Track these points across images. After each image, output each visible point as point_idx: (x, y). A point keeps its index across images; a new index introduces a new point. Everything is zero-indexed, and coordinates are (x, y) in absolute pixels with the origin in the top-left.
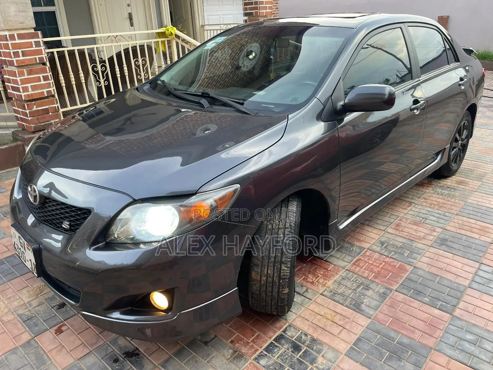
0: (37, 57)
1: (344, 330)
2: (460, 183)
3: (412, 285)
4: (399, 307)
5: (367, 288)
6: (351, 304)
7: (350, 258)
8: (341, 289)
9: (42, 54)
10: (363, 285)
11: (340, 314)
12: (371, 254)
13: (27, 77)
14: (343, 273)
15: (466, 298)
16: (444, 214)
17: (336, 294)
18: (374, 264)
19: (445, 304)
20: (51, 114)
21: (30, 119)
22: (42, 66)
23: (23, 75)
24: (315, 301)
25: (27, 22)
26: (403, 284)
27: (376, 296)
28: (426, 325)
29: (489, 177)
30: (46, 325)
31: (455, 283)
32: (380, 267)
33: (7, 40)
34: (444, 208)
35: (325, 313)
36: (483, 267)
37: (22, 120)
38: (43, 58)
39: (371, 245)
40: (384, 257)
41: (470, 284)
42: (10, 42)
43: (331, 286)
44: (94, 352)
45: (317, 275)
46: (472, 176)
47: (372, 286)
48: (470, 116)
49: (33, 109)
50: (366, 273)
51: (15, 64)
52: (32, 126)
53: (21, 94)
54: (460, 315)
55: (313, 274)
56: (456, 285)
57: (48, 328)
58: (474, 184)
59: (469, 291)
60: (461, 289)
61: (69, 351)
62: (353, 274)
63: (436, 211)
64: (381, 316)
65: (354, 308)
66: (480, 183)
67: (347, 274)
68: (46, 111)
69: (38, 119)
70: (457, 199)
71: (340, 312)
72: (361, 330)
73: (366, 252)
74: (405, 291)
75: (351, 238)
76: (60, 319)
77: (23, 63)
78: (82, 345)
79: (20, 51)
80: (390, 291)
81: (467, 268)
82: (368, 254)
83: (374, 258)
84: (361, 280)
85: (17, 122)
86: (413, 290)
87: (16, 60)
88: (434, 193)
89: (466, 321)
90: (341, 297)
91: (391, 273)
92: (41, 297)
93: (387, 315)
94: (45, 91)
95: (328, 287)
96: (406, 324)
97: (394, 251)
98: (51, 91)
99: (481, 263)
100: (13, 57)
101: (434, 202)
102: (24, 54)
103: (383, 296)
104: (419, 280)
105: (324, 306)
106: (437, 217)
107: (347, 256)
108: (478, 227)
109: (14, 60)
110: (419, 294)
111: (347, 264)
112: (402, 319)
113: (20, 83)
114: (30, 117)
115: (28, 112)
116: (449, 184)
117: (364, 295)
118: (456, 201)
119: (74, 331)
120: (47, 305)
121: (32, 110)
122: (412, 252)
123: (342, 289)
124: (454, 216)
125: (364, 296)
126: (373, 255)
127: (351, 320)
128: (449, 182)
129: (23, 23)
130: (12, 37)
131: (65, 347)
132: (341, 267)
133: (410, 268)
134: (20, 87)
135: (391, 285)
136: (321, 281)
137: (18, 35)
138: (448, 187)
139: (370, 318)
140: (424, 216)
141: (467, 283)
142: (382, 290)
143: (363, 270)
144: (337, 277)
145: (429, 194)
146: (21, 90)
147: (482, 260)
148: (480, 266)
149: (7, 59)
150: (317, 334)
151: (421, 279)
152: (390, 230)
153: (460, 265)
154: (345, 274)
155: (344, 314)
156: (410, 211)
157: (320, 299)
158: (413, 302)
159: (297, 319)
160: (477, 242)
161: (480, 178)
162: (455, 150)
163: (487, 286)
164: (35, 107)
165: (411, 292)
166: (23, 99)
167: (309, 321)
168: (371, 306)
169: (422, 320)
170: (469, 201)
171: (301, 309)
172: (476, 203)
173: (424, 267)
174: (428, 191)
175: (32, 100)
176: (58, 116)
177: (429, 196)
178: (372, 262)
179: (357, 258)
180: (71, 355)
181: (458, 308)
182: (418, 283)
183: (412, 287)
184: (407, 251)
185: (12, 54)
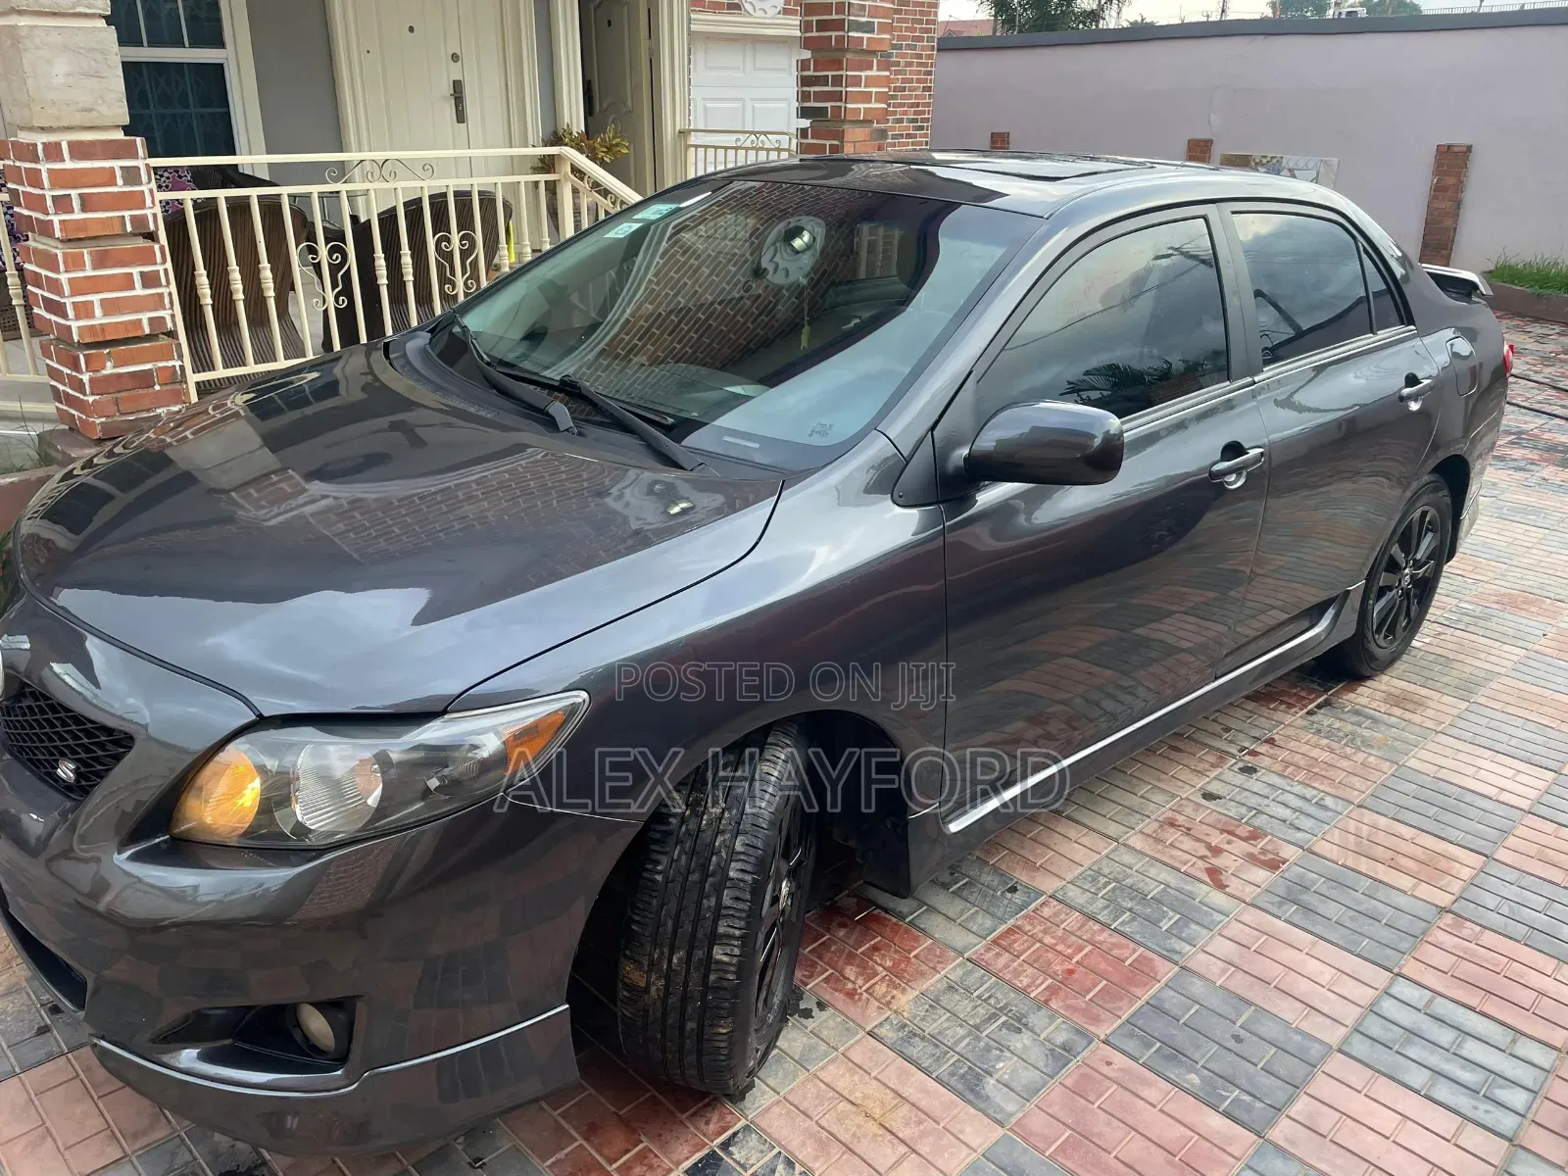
0: (127, 214)
1: (913, 1155)
2: (1399, 700)
3: (1158, 1026)
4: (1101, 1096)
5: (1018, 1024)
6: (952, 1074)
7: (988, 922)
8: (935, 1020)
9: (143, 206)
10: (1006, 1015)
11: (913, 1105)
12: (1056, 914)
13: (89, 272)
14: (955, 968)
15: (1321, 1086)
16: (1322, 799)
17: (915, 1035)
18: (1058, 948)
19: (1247, 1098)
20: (157, 388)
21: (91, 399)
22: (141, 243)
23: (81, 266)
24: (848, 1054)
25: (104, 109)
26: (1132, 1020)
27: (1037, 1055)
28: (1172, 1164)
29: (1500, 687)
30: (13, 1060)
31: (1298, 1031)
32: (1075, 960)
33: (36, 160)
34: (1326, 782)
35: (866, 1097)
36: (1403, 989)
37: (70, 401)
38: (144, 218)
39: (1064, 883)
40: (1097, 927)
41: (1346, 1040)
42: (44, 167)
43: (906, 1007)
44: (134, 1159)
45: (873, 968)
46: (1444, 679)
47: (1037, 1019)
48: (1446, 492)
49: (104, 372)
50: (1026, 977)
51: (58, 234)
52: (98, 421)
53: (68, 323)
54: (1287, 1140)
55: (858, 966)
56: (1298, 1038)
57: (18, 1070)
58: (1444, 705)
59: (1337, 1064)
60: (1313, 1052)
61: (62, 1149)
62: (983, 976)
63: (1298, 789)
64: (1038, 1122)
65: (960, 1087)
66: (1464, 705)
67: (968, 973)
68: (144, 379)
69: (116, 402)
70: (1373, 752)
71: (913, 1099)
72: (964, 1160)
73: (1041, 906)
74: (1131, 1046)
75: (1007, 858)
76: (60, 1046)
77: (78, 230)
78: (102, 1135)
79: (74, 193)
80: (1085, 1042)
81: (1349, 988)
82: (1046, 912)
83: (1062, 926)
84: (1005, 995)
85: (57, 404)
86: (1158, 1044)
87: (62, 222)
88: (1305, 729)
89: (1302, 1161)
90: (930, 1049)
91: (1105, 982)
92: (16, 969)
93: (1058, 1120)
94: (145, 317)
95: (895, 1012)
96: (1110, 1153)
97: (1130, 910)
98: (163, 318)
99: (1399, 975)
100: (51, 210)
101: (1297, 758)
102: (87, 203)
103: (1061, 1055)
104: (1183, 1016)
105: (869, 1074)
106: (1295, 810)
107: (981, 913)
108: (1419, 852)
109: (56, 219)
110: (1176, 1057)
111: (972, 939)
112: (1100, 1135)
113: (67, 290)
114: (92, 394)
115: (86, 378)
116: (1363, 700)
117: (1002, 1047)
118: (1372, 759)
119: (89, 1086)
120: (30, 998)
121: (98, 375)
122: (1186, 919)
123: (939, 1022)
124: (1351, 811)
125: (1002, 1051)
126: (1063, 916)
127: (942, 1125)
128: (1365, 695)
129: (90, 110)
130: (53, 152)
131: (54, 1132)
132: (955, 950)
133: (1167, 971)
134: (68, 302)
135: (1096, 1020)
136: (881, 989)
137: (71, 145)
138: (1357, 713)
139: (1001, 1124)
140: (1253, 801)
141: (1334, 1035)
142: (1061, 1038)
143: (1020, 965)
144: (932, 983)
145: (1290, 731)
146: (71, 313)
147: (1403, 962)
148: (1391, 984)
149: (34, 215)
150: (826, 1162)
151: (1192, 1011)
152: (1136, 841)
153: (1327, 975)
154: (960, 972)
155: (923, 1104)
156: (1215, 782)
157: (863, 1049)
158: (1148, 1084)
159: (776, 1110)
160: (1402, 901)
161: (1466, 689)
162: (1390, 595)
163: (1397, 1052)
164: (109, 364)
165: (1153, 1050)
166: (76, 338)
167: (811, 1119)
168: (1014, 1085)
169: (1159, 1146)
170: (1413, 763)
171: (795, 1077)
172: (1430, 769)
173: (1213, 969)
174: (1288, 719)
175: (102, 343)
176: (179, 396)
177: (1289, 737)
178: (1054, 941)
179: (1011, 922)
180: (65, 1160)
181: (1288, 1116)
182: (1182, 1022)
183: (1156, 1034)
184: (1171, 914)
185: (49, 203)
